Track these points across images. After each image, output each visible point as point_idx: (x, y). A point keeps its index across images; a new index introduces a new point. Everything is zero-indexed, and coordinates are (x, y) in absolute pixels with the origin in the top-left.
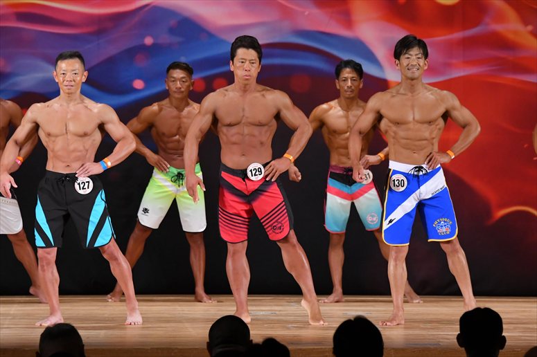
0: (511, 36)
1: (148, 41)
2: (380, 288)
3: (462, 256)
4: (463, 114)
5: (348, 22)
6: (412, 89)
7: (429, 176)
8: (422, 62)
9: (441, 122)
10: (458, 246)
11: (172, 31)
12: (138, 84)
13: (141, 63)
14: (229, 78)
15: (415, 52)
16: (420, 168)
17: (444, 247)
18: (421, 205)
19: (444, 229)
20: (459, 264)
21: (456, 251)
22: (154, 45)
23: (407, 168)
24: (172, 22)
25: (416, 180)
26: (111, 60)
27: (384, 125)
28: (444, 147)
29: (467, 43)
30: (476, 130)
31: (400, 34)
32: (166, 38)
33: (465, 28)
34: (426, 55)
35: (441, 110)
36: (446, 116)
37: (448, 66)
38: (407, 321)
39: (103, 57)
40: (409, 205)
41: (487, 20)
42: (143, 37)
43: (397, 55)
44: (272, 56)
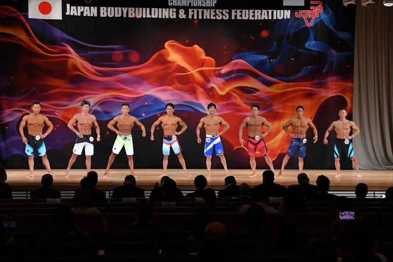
0: (238, 103)
1: (146, 104)
2: (204, 167)
3: (224, 159)
4: (224, 123)
5: (197, 99)
6: (212, 116)
7: (216, 138)
8: (214, 110)
9: (219, 125)
10: (223, 156)
11: (152, 101)
12: (143, 115)
13: (144, 109)
14: (166, 113)
15: (213, 107)
16: (214, 136)
17: (220, 157)
18: (214, 146)
19: (220, 152)
20: (224, 161)
21: (223, 158)
22: (148, 105)
23: (211, 136)
24: (152, 99)
25: (213, 140)
26: (136, 109)
27: (205, 125)
28: (220, 131)
29: (227, 105)
30: (228, 127)
31: (210, 102)
32: (151, 103)
33: (227, 100)
34: (215, 108)
35: (219, 122)
36: (220, 123)
37: (222, 110)
38: (211, 175)
39: (134, 108)
40: (211, 146)
41: (232, 99)
42: (145, 102)
43: (208, 108)
44: (178, 107)
